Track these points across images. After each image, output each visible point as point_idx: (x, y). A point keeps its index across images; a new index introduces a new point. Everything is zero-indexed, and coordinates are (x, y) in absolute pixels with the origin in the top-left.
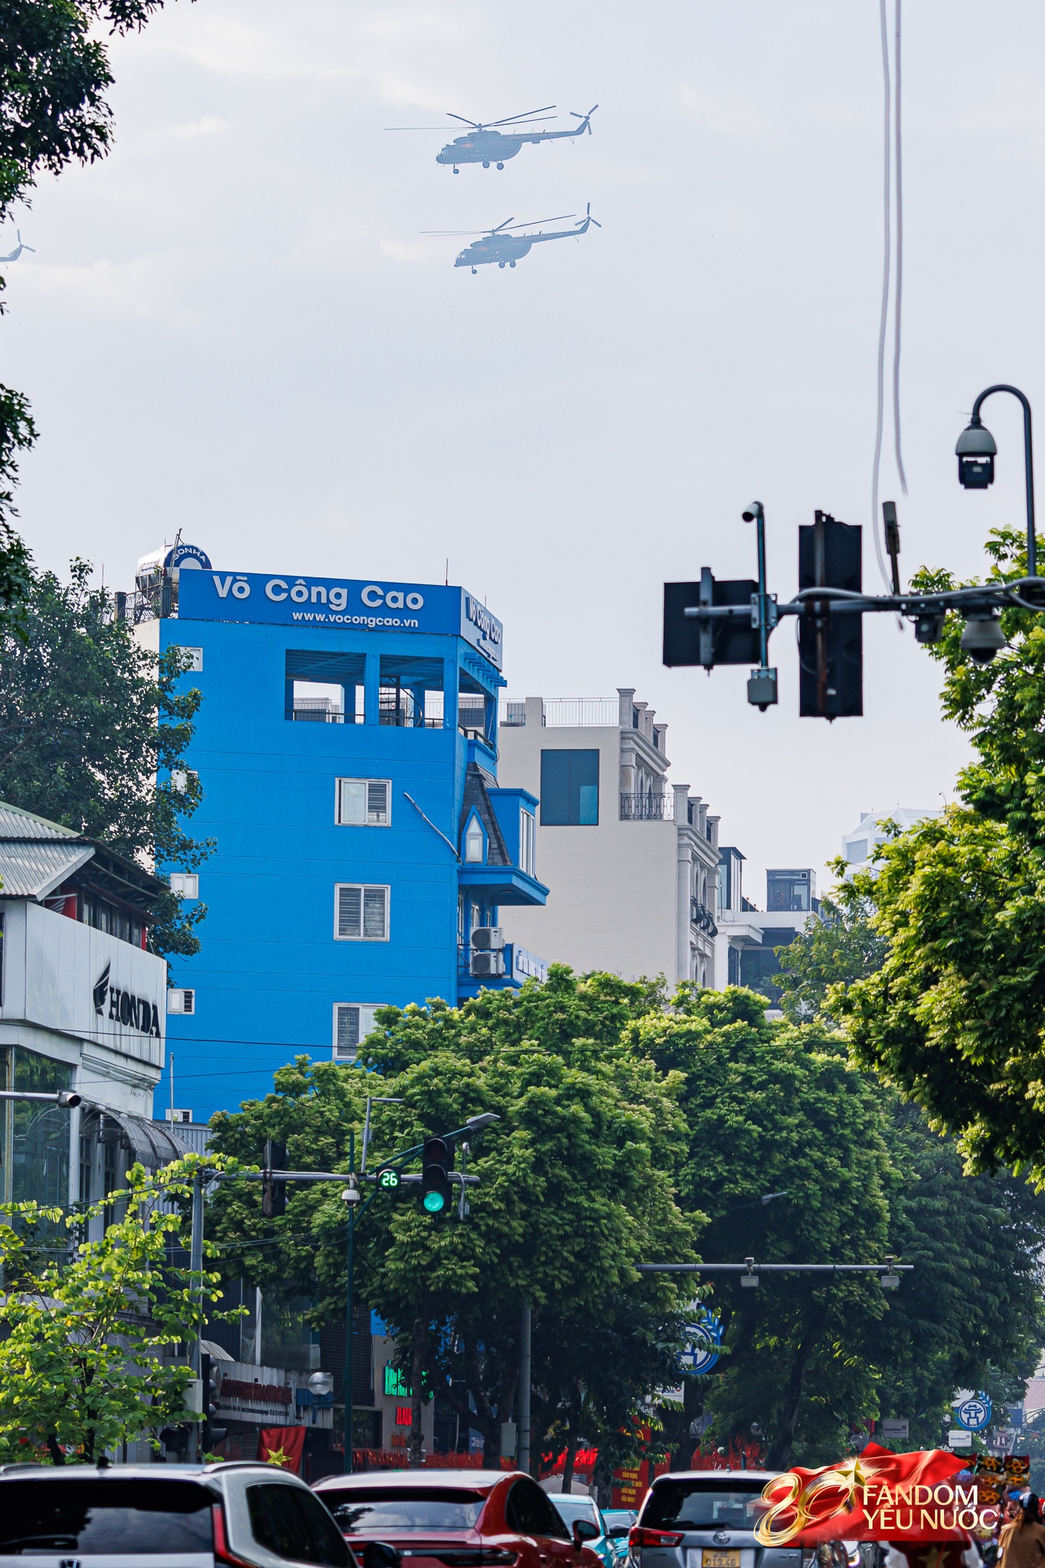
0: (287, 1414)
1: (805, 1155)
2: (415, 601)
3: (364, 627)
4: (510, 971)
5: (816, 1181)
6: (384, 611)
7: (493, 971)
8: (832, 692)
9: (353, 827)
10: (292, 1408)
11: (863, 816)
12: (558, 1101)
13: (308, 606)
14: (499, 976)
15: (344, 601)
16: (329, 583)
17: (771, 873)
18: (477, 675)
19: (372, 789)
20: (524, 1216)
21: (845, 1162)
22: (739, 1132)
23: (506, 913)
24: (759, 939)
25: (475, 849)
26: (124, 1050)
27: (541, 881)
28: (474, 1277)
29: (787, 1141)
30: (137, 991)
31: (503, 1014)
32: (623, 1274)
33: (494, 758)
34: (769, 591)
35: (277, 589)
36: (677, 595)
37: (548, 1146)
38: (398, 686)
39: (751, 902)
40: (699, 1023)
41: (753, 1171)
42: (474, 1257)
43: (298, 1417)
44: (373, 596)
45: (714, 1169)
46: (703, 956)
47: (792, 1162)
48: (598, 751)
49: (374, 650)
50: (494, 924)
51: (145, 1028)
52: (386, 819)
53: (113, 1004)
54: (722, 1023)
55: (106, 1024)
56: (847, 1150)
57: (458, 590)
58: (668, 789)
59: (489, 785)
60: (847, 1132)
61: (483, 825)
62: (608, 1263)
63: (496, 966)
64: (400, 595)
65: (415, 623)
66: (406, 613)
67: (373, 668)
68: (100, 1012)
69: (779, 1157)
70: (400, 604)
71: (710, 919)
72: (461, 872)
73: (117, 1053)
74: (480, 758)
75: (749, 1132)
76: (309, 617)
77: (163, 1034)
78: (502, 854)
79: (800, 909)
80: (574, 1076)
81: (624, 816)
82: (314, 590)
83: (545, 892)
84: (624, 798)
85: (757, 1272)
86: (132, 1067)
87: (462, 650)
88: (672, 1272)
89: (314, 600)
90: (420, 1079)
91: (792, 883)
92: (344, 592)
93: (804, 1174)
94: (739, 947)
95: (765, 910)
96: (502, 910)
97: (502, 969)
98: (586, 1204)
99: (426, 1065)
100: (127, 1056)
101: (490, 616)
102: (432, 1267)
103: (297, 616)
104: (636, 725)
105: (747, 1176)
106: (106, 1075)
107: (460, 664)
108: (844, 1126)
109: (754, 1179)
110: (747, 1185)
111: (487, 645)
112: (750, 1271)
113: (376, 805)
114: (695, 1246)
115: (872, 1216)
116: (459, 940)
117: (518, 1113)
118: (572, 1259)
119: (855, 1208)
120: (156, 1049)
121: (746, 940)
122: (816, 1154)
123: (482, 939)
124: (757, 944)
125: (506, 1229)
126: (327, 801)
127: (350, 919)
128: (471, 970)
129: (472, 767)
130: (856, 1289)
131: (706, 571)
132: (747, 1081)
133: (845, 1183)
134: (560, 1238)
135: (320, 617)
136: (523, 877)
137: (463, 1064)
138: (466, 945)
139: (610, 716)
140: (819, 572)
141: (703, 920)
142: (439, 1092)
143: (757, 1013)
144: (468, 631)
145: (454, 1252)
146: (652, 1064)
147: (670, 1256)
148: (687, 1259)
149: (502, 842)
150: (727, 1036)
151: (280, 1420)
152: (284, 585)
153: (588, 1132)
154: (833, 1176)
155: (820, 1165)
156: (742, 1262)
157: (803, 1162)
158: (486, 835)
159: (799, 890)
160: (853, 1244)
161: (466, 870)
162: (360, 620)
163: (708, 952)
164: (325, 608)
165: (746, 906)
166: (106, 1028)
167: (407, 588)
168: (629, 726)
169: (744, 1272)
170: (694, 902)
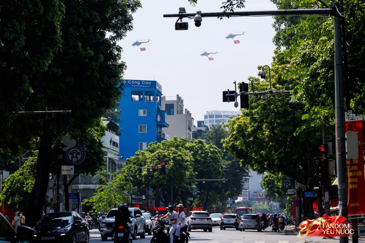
0: (136, 202)
1: (210, 164)
2: (150, 83)
3: (142, 87)
4: (164, 137)
5: (212, 167)
6: (145, 85)
7: (162, 137)
8: (245, 105)
9: (141, 116)
10: (137, 201)
11: (207, 112)
12: (177, 156)
13: (134, 84)
14: (163, 138)
15: (139, 83)
16: (137, 81)
17: (198, 121)
18: (158, 94)
19: (144, 111)
20: (173, 173)
21: (216, 164)
22: (200, 160)
23: (163, 129)
24: (197, 131)
25: (159, 119)
26: (114, 150)
27: (168, 124)
28: (166, 182)
29: (208, 162)
30: (115, 141)
31: (167, 144)
32: (187, 181)
33: (161, 106)
34: (237, 92)
35: (130, 82)
36: (225, 93)
37: (176, 163)
38: (147, 96)
39: (195, 126)
40: (194, 144)
41: (203, 166)
42: (166, 179)
43: (137, 202)
44: (143, 82)
45: (197, 166)
46: (189, 134)
47: (208, 165)
48: (174, 104)
49: (144, 90)
50: (161, 130)
51: (117, 147)
52: (146, 115)
53: (112, 143)
54: (197, 144)
55: (112, 146)
56: (216, 163)
57: (156, 81)
58: (184, 109)
59: (161, 110)
60: (216, 160)
61: (160, 116)
62: (185, 180)
63: (162, 136)
64: (147, 82)
65: (150, 86)
66: (148, 85)
67: (144, 93)
68: (111, 144)
69: (206, 164)
70: (147, 84)
71: (191, 129)
72: (157, 123)
73: (113, 150)
74: (159, 106)
75: (202, 160)
76: (134, 86)
77: (119, 147)
78: (163, 120)
79: (202, 127)
80: (179, 153)
81: (178, 113)
82: (135, 82)
83: (169, 125)
84: (178, 111)
85: (205, 181)
86: (115, 152)
87: (157, 90)
88: (192, 181)
89: (135, 83)
90: (158, 153)
91: (201, 123)
92: (139, 82)
93: (210, 166)
94: (194, 133)
95: (197, 127)
96: (162, 128)
97: (163, 137)
98: (181, 171)
99: (158, 151)
100: (114, 151)
101: (160, 85)
102: (160, 180)
103: (133, 86)
104: (179, 100)
105: (202, 167)
106: (111, 153)
107: (156, 92)
108: (216, 159)
109: (203, 167)
110: (202, 168)
111: (160, 89)
112: (204, 181)
113: (144, 113)
114: (196, 177)
115: (220, 173)
116: (157, 133)
117: (172, 158)
118: (179, 179)
119: (217, 171)
120: (118, 149)
121: (195, 131)
122: (212, 163)
123: (160, 132)
124: (196, 132)
125: (170, 175)
126: (137, 113)
127: (141, 130)
128: (159, 137)
129: (158, 107)
130: (217, 183)
131: (228, 90)
132: (202, 153)
133: (216, 168)
134: (178, 176)
135: (136, 86)
136: (166, 123)
137: (162, 151)
138: (158, 133)
139: (175, 99)
140: (243, 90)
141: (190, 129)
142: (160, 155)
143: (203, 143)
144: (157, 87)
145: (163, 178)
146: (189, 151)
147: (192, 179)
148: (194, 179)
149: (163, 118)
150: (198, 146)
151: (135, 203)
152: (131, 81)
153: (181, 161)
154: (214, 167)
155: (212, 165)
156: (203, 179)
157: (210, 165)
158: (160, 117)
159: (202, 124)
160: (216, 177)
161: (158, 122)
162: (141, 86)
163: (190, 133)
164: (137, 84)
165: (194, 126)
166: (112, 147)
167: (148, 81)
168: (178, 100)
169: (203, 181)
170: (188, 126)
